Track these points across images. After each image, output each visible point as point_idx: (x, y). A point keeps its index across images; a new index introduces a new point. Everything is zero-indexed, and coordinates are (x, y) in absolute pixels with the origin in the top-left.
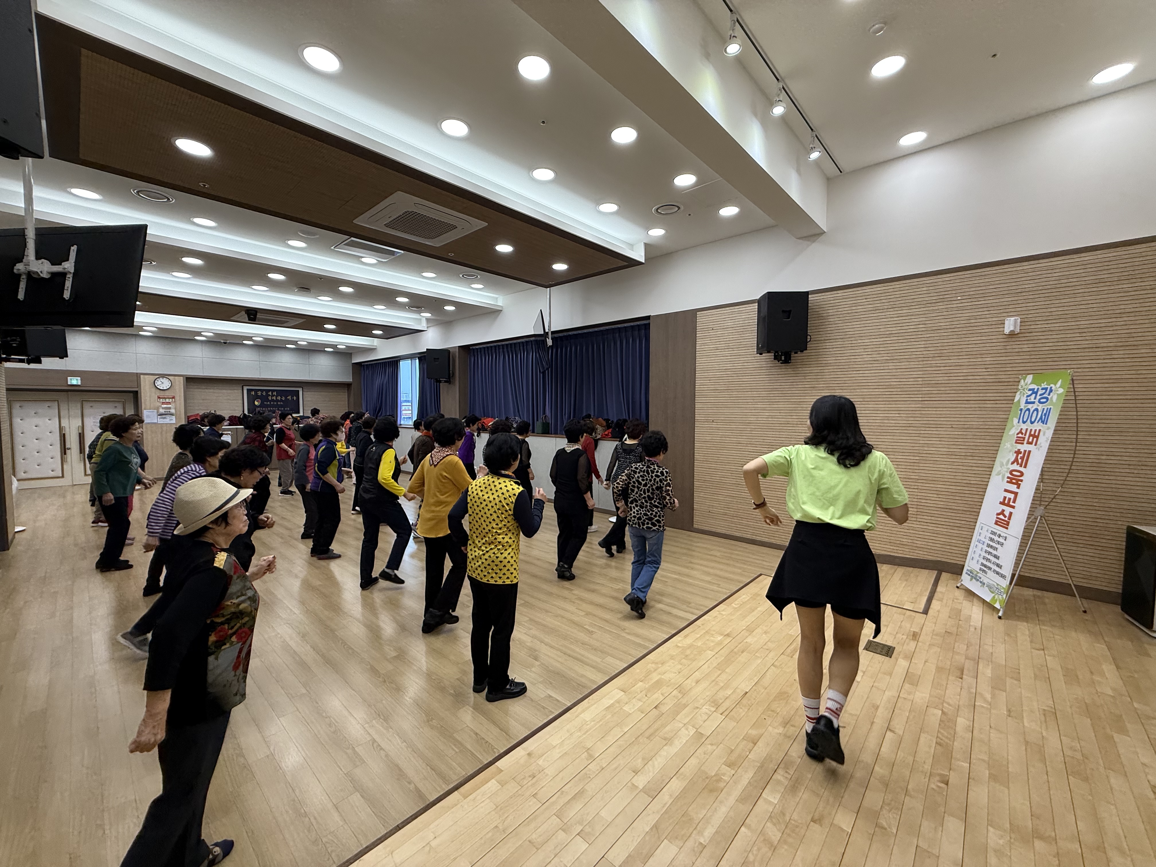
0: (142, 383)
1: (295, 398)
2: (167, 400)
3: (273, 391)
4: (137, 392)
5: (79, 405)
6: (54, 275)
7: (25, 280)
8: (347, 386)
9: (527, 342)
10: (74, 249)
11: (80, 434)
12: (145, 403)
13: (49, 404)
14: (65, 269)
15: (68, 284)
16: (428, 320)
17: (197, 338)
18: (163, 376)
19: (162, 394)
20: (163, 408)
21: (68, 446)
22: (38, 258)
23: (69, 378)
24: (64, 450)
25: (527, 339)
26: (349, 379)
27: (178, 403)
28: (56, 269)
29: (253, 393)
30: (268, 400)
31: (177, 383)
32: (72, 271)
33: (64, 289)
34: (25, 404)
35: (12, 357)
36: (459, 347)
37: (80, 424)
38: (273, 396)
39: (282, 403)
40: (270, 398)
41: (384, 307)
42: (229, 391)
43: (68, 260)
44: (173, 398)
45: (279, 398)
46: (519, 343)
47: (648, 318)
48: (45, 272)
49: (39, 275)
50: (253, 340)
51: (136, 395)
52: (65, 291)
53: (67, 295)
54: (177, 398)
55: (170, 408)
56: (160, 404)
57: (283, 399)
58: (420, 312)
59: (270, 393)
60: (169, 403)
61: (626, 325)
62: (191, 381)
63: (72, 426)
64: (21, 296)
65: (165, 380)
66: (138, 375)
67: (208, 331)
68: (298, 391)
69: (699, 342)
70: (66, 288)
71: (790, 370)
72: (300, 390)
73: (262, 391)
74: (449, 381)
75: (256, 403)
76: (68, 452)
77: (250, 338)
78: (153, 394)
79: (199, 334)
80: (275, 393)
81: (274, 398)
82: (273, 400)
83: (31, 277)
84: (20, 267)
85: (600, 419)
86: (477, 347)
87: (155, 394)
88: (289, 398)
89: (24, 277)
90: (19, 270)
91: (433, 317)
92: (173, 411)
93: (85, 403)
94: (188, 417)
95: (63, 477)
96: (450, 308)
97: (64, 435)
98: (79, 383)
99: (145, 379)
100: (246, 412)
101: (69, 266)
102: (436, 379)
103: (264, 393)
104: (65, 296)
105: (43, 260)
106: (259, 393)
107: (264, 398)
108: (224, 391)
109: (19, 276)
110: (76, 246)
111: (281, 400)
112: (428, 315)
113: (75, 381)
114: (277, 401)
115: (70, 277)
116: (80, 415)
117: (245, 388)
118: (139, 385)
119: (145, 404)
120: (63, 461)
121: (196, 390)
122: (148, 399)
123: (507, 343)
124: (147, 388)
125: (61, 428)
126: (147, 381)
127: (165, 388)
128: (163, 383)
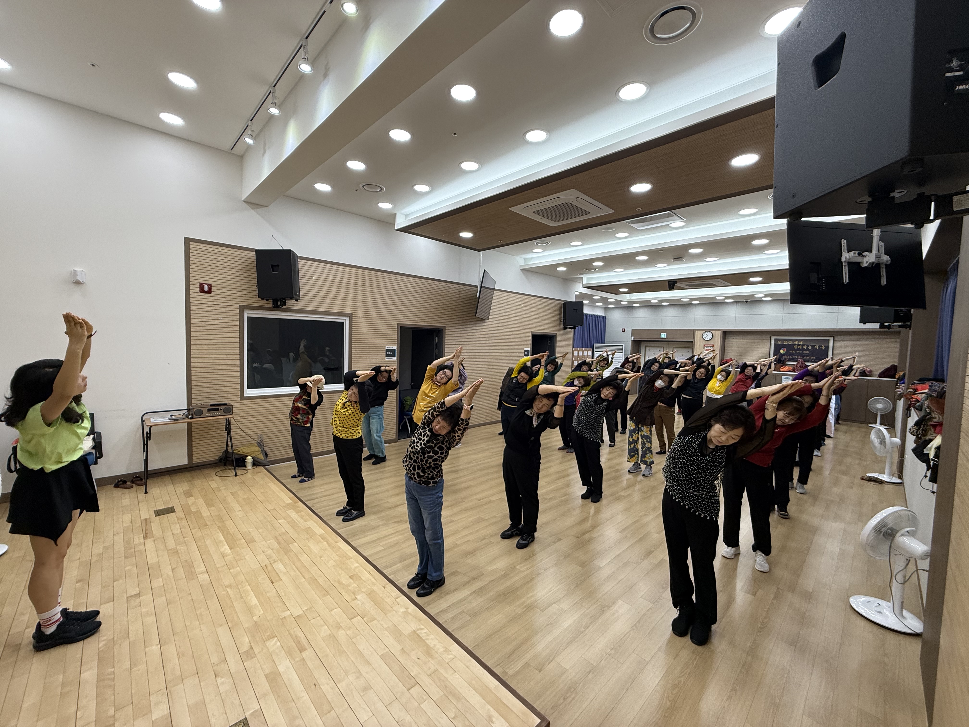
0: (696, 336)
1: (824, 347)
2: (710, 348)
4: (693, 341)
18: (708, 330)
19: (706, 343)
23: (661, 334)
29: (778, 343)
30: (793, 349)
31: (717, 335)
39: (808, 352)
40: (796, 347)
42: (760, 341)
44: (713, 346)
45: (806, 347)
51: (691, 345)
54: (716, 346)
56: (704, 351)
57: (810, 348)
59: (795, 342)
62: (727, 333)
65: (708, 333)
66: (694, 331)
68: (830, 340)
73: (789, 340)
78: (701, 343)
80: (802, 343)
81: (800, 347)
82: (799, 349)
87: (703, 343)
88: (817, 347)
98: (666, 337)
99: (697, 332)
103: (790, 343)
106: (786, 343)
107: (790, 348)
108: (755, 341)
111: (807, 349)
113: (664, 335)
114: (803, 350)
117: (772, 338)
118: (694, 338)
119: (696, 349)
121: (734, 340)
122: (698, 346)
124: (699, 339)
126: (699, 335)
127: (708, 339)
128: (708, 336)
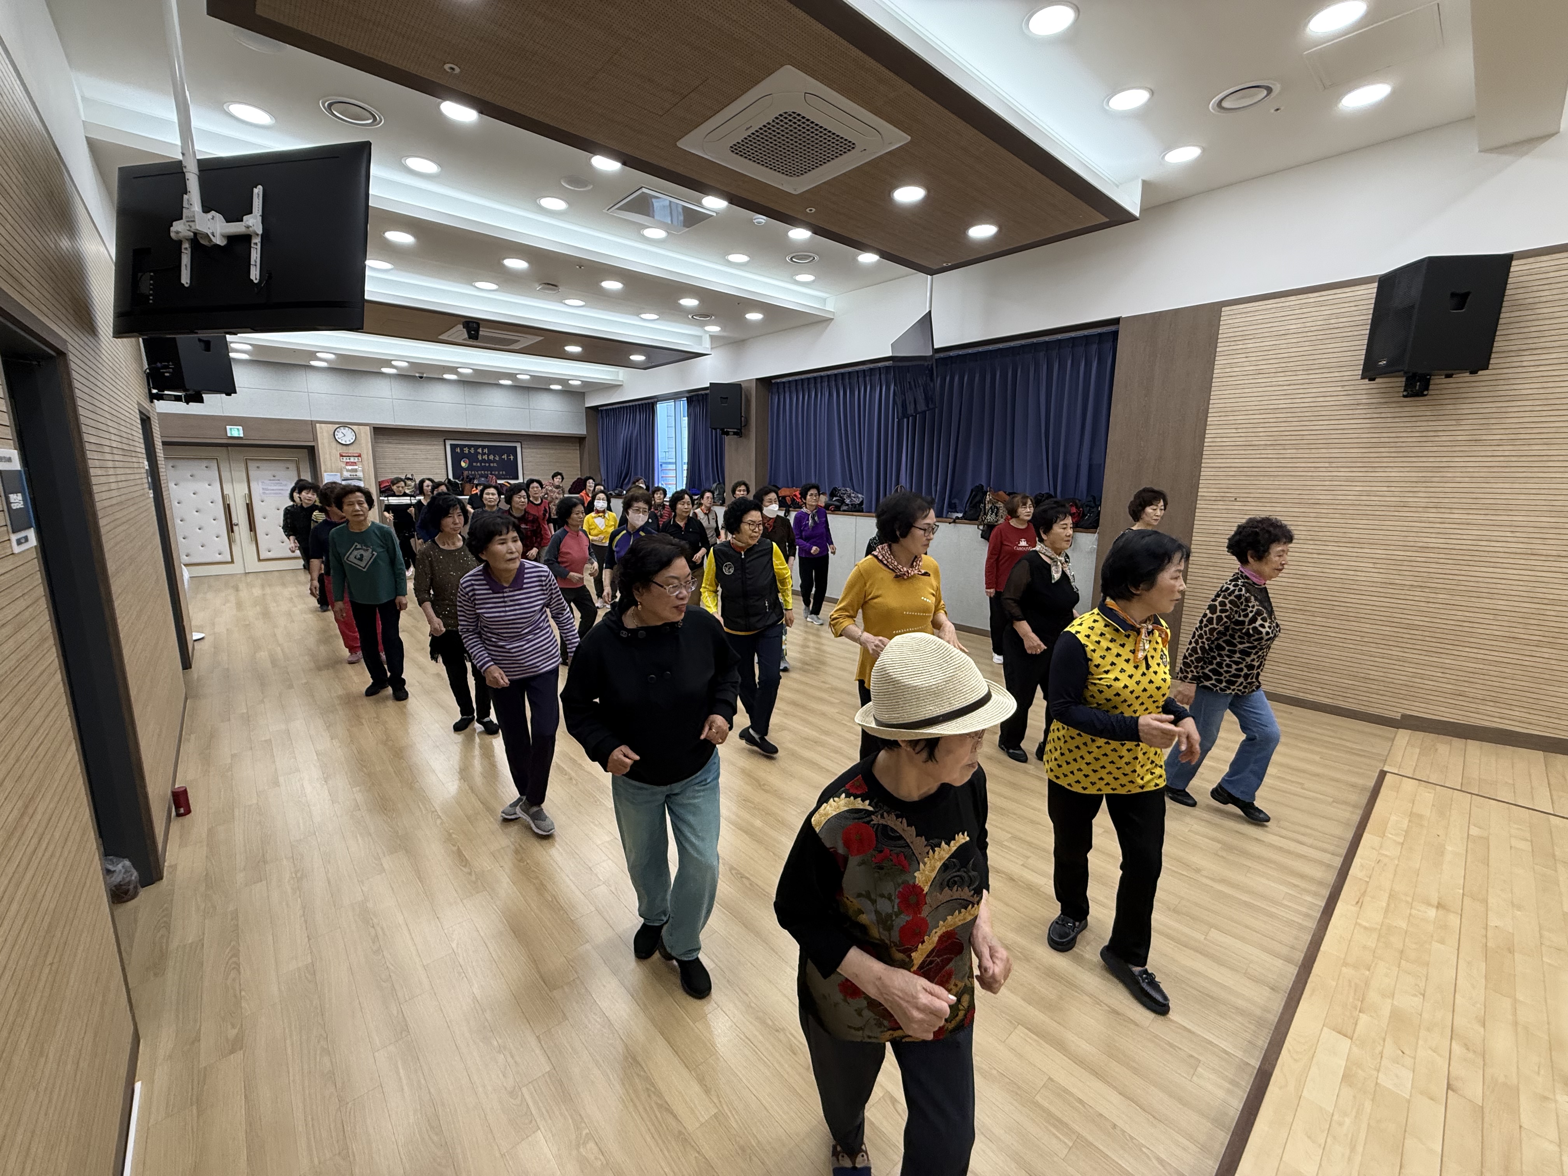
0: (319, 435)
1: (512, 457)
2: (352, 460)
3: (483, 447)
4: (313, 447)
5: (243, 466)
6: (232, 239)
7: (189, 252)
8: (579, 440)
9: (871, 369)
10: (258, 191)
11: (247, 504)
12: (324, 462)
13: (205, 463)
14: (248, 227)
15: (255, 255)
16: (713, 338)
17: (384, 370)
18: (345, 425)
19: (344, 450)
20: (348, 471)
21: (234, 521)
22: (206, 209)
23: (228, 427)
24: (231, 527)
25: (872, 366)
26: (581, 430)
27: (365, 463)
28: (236, 228)
29: (458, 450)
30: (477, 461)
31: (363, 435)
32: (260, 232)
33: (250, 264)
34: (179, 463)
35: (166, 392)
36: (757, 379)
37: (247, 492)
38: (483, 454)
39: (495, 465)
40: (480, 457)
41: (656, 317)
42: (429, 447)
43: (250, 212)
44: (359, 456)
45: (491, 457)
46: (857, 372)
47: (1116, 321)
48: (218, 235)
49: (210, 240)
50: (457, 373)
51: (311, 452)
52: (253, 269)
53: (255, 274)
54: (364, 456)
55: (356, 470)
56: (343, 465)
57: (497, 458)
58: (702, 325)
59: (480, 450)
60: (354, 464)
61: (1059, 337)
62: (380, 432)
63: (237, 493)
64: (186, 279)
65: (346, 431)
66: (313, 424)
67: (401, 358)
68: (516, 447)
69: (1220, 361)
70: (252, 262)
71: (1424, 408)
72: (518, 445)
73: (469, 447)
74: (739, 434)
75: (463, 464)
76: (235, 528)
77: (453, 370)
78: (334, 451)
79: (388, 363)
80: (486, 451)
81: (485, 457)
82: (483, 461)
83: (197, 242)
84: (179, 229)
85: (1001, 493)
86: (784, 380)
87: (337, 450)
88: (505, 457)
89: (186, 245)
90: (177, 233)
91: (725, 334)
92: (360, 474)
93: (250, 464)
94: (380, 483)
95: (232, 562)
96: (754, 316)
97: (229, 505)
98: (242, 435)
99: (321, 428)
100: (451, 477)
101: (253, 222)
102: (722, 430)
103: (472, 451)
104: (252, 277)
105: (213, 213)
106: (466, 450)
107: (472, 458)
108: (422, 447)
109: (180, 243)
110: (260, 187)
111: (494, 461)
112: (714, 329)
113: (235, 431)
114: (489, 461)
115: (257, 240)
116: (245, 480)
117: (448, 443)
118: (315, 439)
119: (325, 465)
120: (231, 541)
121: (386, 445)
122: (328, 456)
123: (836, 372)
124: (326, 441)
125: (224, 497)
126: (325, 434)
127: (348, 443)
128: (345, 435)
